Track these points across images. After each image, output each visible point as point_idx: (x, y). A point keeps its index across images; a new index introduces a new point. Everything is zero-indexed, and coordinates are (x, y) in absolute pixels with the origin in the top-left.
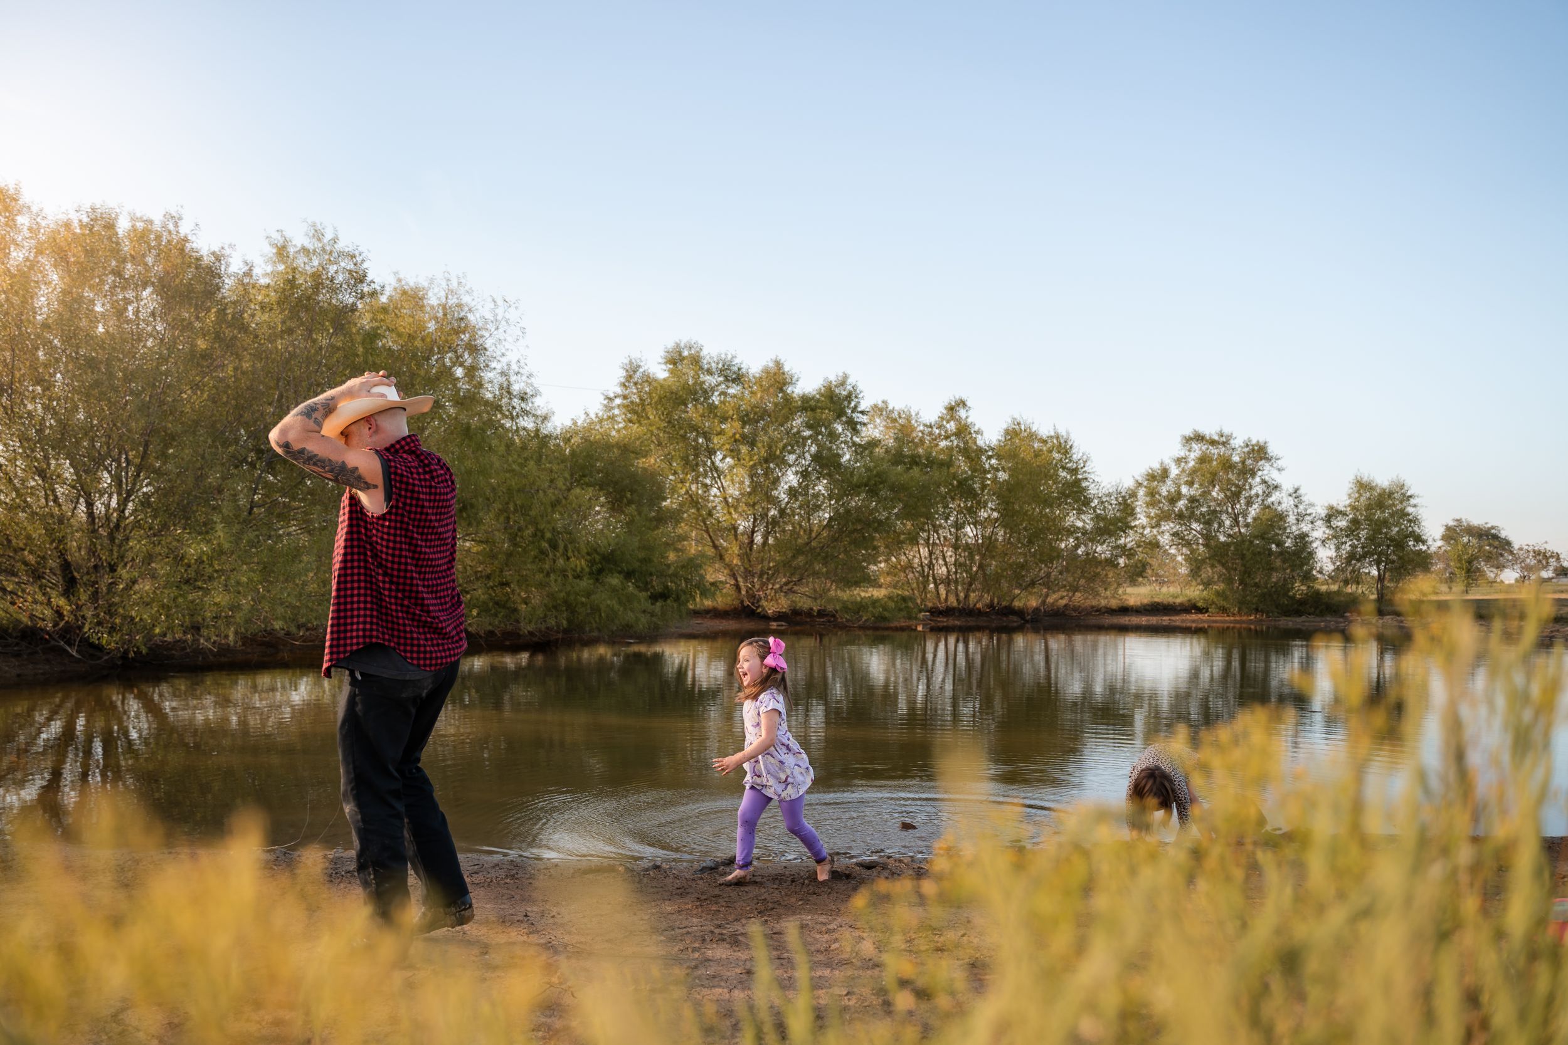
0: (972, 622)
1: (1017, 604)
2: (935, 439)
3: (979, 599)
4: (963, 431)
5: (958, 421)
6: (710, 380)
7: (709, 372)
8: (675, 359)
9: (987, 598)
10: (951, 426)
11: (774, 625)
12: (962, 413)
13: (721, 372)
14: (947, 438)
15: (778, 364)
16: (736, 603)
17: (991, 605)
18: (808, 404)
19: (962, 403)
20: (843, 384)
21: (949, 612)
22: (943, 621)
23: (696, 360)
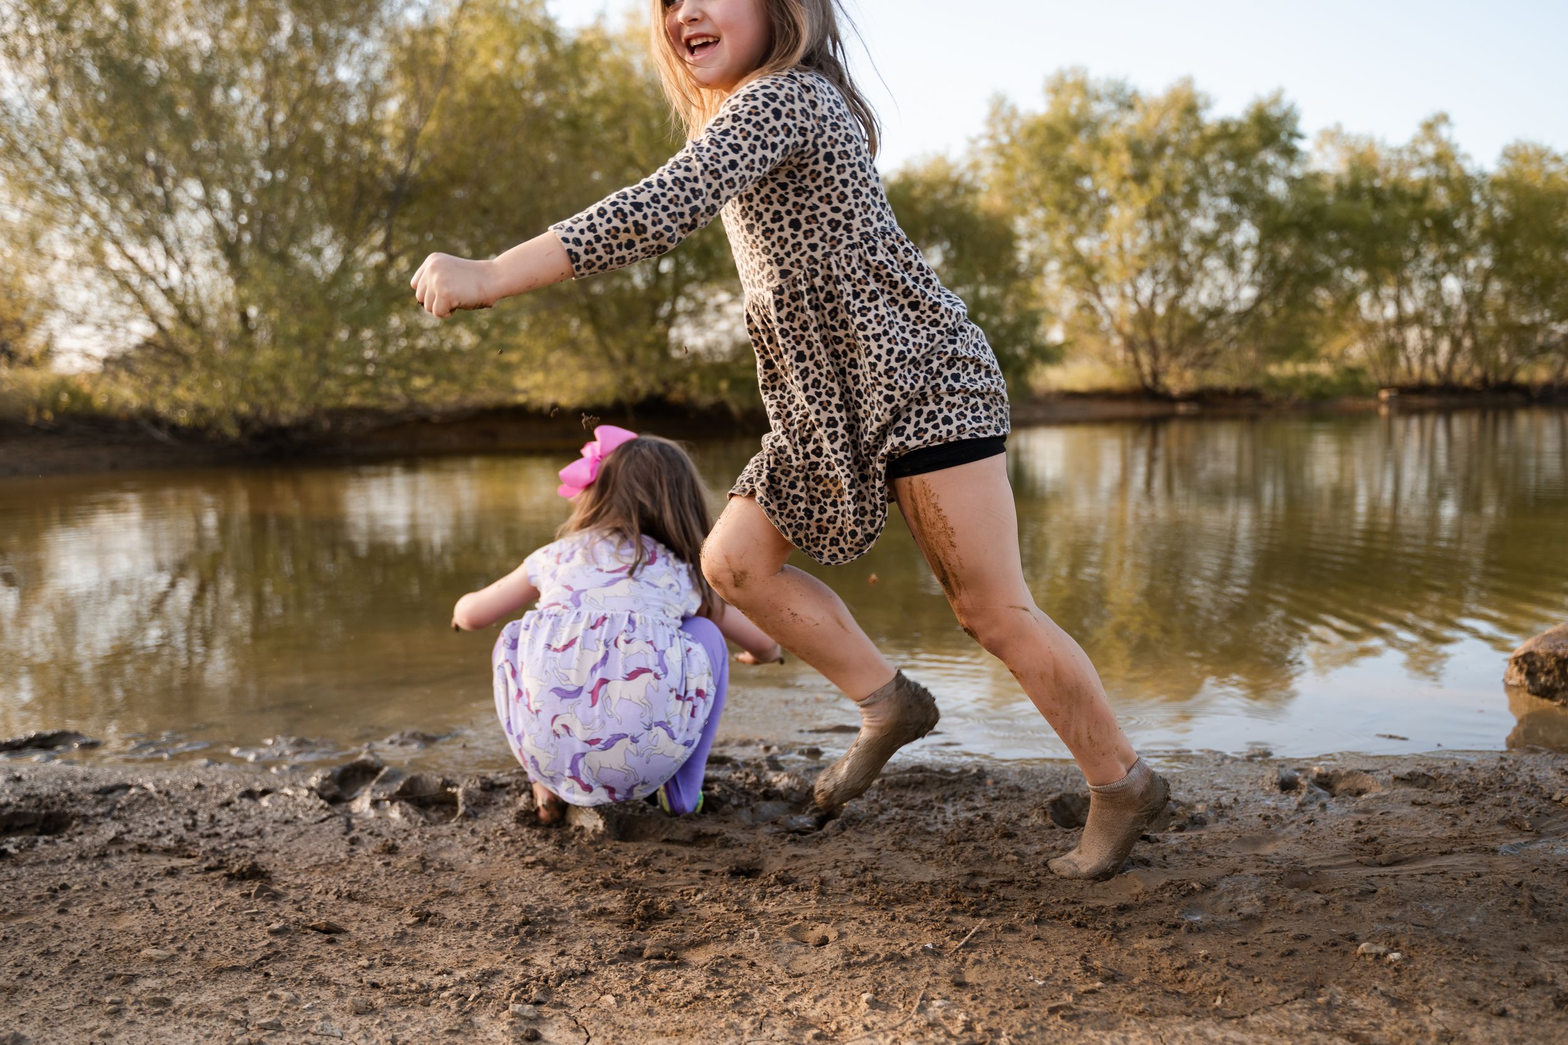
0: (1454, 400)
1: (1522, 377)
2: (1404, 167)
3: (1467, 371)
4: (1443, 158)
5: (1438, 142)
6: (1098, 109)
7: (1098, 98)
8: (1057, 88)
9: (1477, 371)
10: (1429, 150)
11: (1182, 408)
12: (1444, 132)
13: (1112, 97)
14: (1422, 164)
15: (1188, 82)
16: (1137, 383)
17: (1484, 380)
18: (1226, 132)
19: (1443, 118)
20: (1276, 101)
21: (1422, 389)
22: (1415, 401)
23: (1081, 87)
